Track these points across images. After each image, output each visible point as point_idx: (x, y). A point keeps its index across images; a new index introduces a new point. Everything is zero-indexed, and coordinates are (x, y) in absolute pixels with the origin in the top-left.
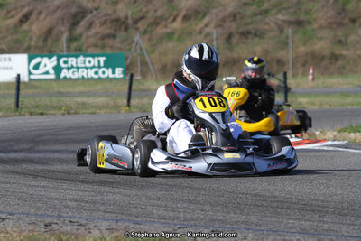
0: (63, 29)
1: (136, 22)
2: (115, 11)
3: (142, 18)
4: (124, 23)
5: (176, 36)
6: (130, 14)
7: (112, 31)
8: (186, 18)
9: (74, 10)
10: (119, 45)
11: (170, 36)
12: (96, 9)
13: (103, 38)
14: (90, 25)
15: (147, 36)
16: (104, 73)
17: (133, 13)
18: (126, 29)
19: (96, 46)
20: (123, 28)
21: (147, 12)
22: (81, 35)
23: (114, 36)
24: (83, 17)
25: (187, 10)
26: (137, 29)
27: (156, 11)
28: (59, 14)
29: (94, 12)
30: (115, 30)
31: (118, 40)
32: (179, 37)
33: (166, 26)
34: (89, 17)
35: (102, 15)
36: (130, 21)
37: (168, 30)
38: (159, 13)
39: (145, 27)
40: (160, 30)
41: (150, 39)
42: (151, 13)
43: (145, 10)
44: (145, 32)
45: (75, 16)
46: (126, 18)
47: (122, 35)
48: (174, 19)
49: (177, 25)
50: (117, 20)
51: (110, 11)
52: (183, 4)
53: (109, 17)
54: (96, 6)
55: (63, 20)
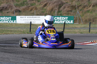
0: (56, 8)
1: (78, 7)
2: (72, 4)
3: (80, 6)
4: (74, 7)
5: (90, 11)
6: (76, 4)
7: (71, 9)
8: (93, 6)
9: (60, 3)
10: (73, 14)
11: (88, 11)
12: (67, 3)
13: (68, 11)
14: (65, 7)
15: (81, 11)
16: (67, 22)
17: (77, 4)
18: (75, 9)
19: (66, 14)
20: (74, 8)
21: (82, 4)
22: (62, 10)
23: (71, 11)
24: (63, 5)
25: (94, 4)
26: (79, 9)
27: (84, 4)
28: (55, 4)
29: (66, 4)
30: (72, 9)
31: (73, 12)
32: (91, 12)
33: (87, 9)
34: (64, 5)
35: (68, 5)
36: (76, 7)
37: (88, 10)
38: (85, 5)
39: (81, 9)
40: (85, 9)
41: (82, 12)
42: (83, 4)
43: (81, 3)
44: (81, 10)
45: (60, 5)
46: (75, 6)
47: (74, 11)
48: (90, 6)
49: (91, 8)
50: (72, 6)
51: (71, 4)
52: (93, 2)
53: (70, 5)
54: (66, 2)
55: (56, 6)
